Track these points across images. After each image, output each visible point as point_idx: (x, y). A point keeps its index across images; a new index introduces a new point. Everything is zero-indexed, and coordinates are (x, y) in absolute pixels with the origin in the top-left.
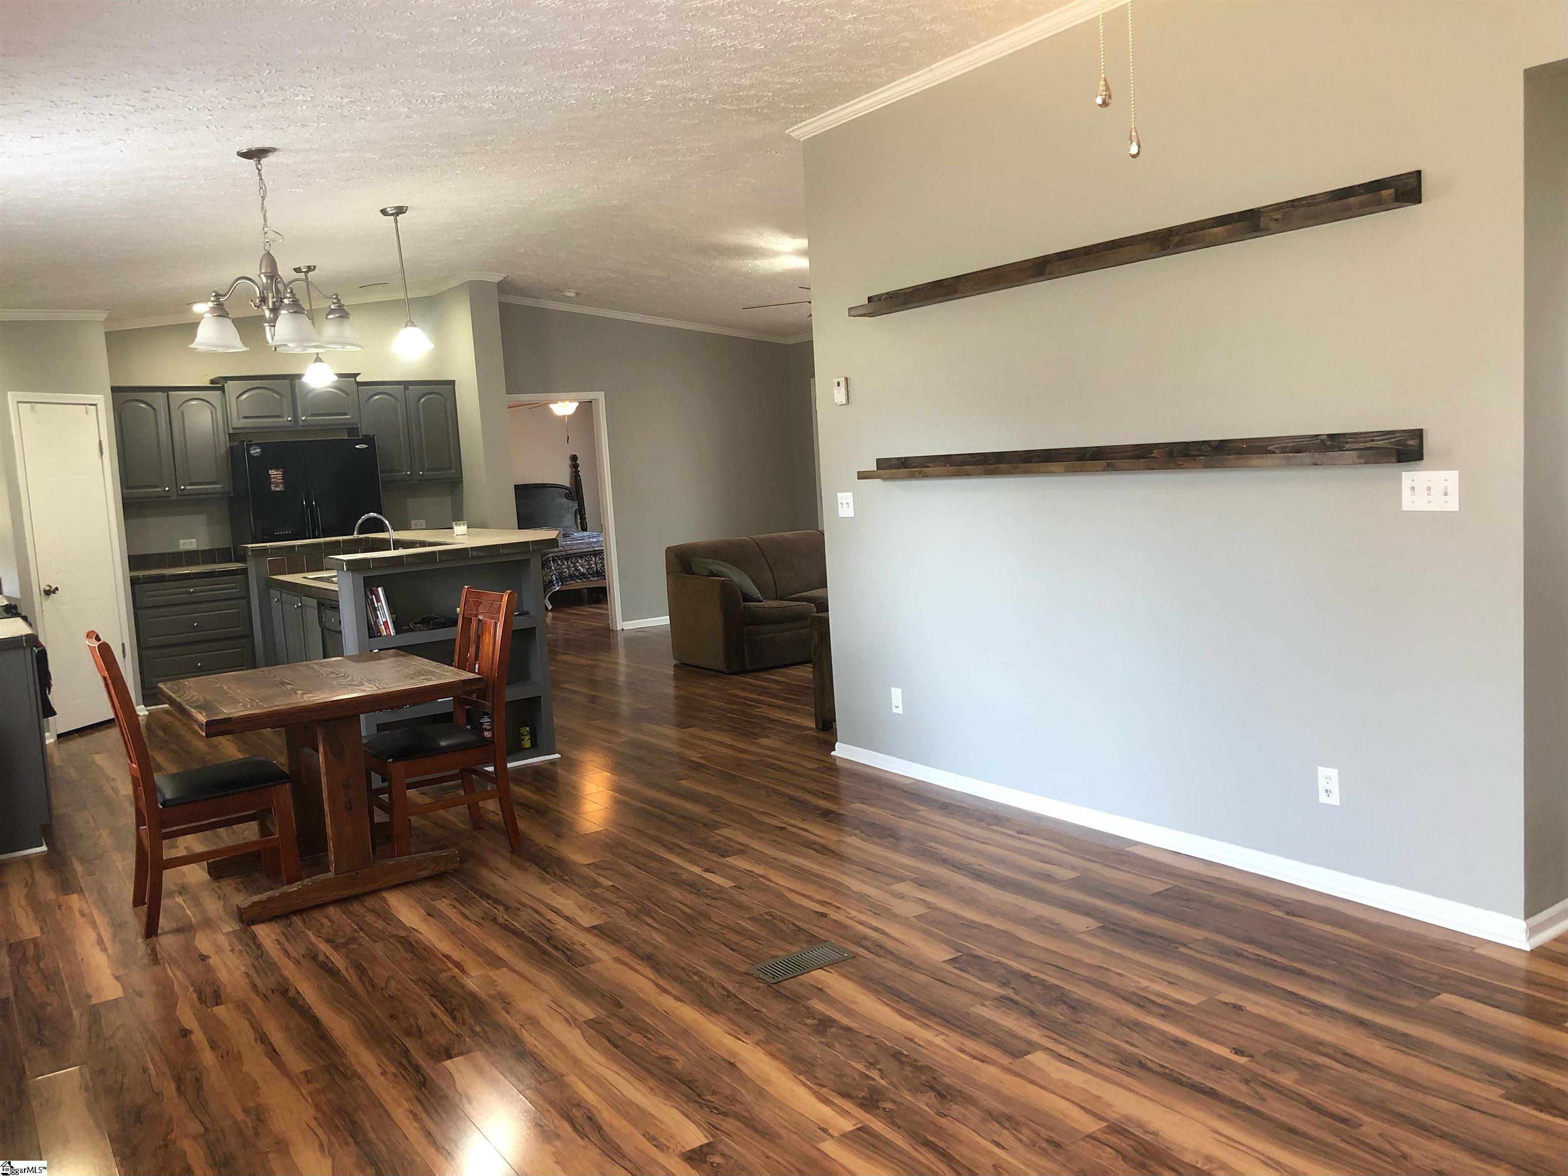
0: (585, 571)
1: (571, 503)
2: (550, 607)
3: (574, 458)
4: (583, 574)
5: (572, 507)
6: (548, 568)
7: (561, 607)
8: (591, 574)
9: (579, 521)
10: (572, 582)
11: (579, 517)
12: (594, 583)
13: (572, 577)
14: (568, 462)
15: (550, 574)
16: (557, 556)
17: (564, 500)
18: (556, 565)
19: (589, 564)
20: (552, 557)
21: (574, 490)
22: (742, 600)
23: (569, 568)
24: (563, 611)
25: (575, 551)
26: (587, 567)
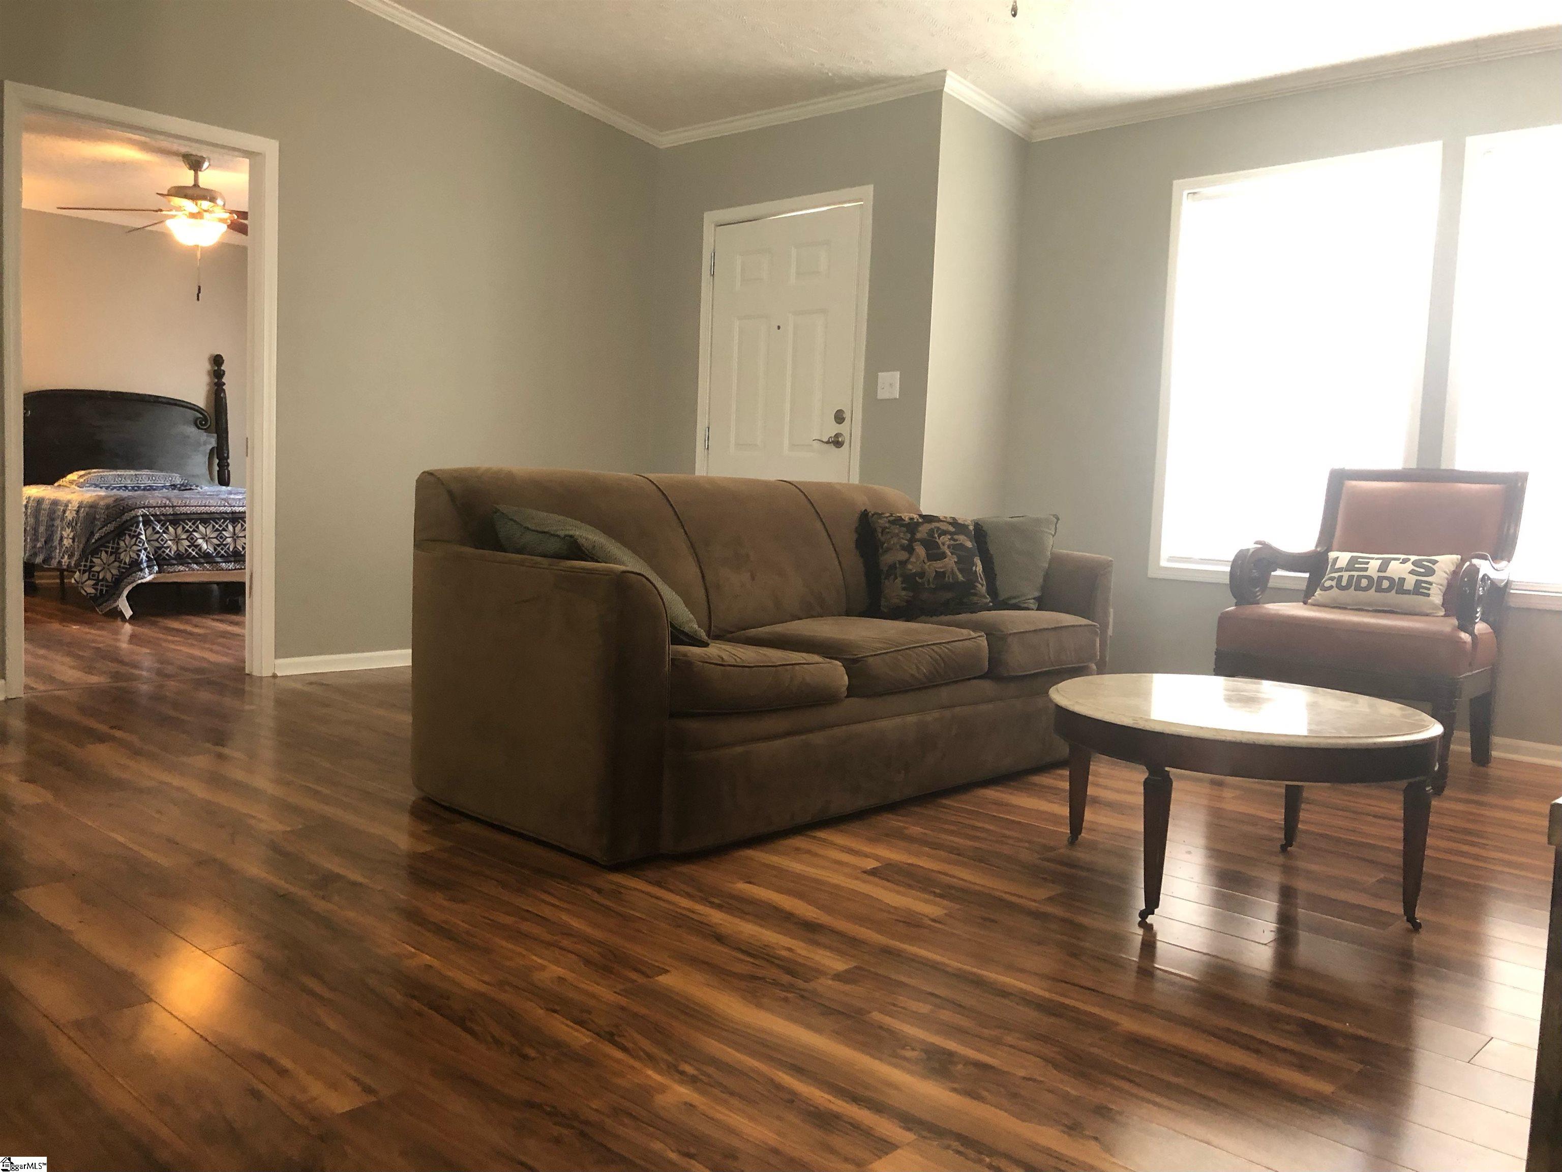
0: (211, 550)
1: (203, 436)
2: (128, 613)
3: (217, 361)
4: (207, 556)
5: (205, 443)
6: (132, 537)
7: (152, 616)
8: (222, 556)
9: (216, 468)
10: (181, 568)
11: (217, 461)
12: (226, 573)
13: (182, 558)
14: (206, 366)
15: (135, 548)
16: (154, 515)
17: (192, 430)
18: (150, 531)
19: (221, 537)
20: (144, 516)
21: (213, 417)
22: (668, 639)
23: (177, 540)
24: (154, 624)
25: (194, 509)
26: (216, 541)
